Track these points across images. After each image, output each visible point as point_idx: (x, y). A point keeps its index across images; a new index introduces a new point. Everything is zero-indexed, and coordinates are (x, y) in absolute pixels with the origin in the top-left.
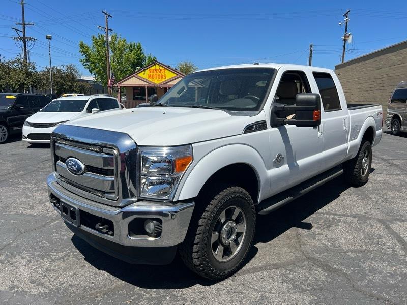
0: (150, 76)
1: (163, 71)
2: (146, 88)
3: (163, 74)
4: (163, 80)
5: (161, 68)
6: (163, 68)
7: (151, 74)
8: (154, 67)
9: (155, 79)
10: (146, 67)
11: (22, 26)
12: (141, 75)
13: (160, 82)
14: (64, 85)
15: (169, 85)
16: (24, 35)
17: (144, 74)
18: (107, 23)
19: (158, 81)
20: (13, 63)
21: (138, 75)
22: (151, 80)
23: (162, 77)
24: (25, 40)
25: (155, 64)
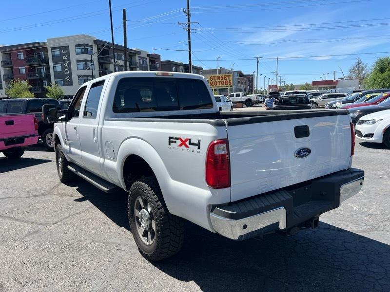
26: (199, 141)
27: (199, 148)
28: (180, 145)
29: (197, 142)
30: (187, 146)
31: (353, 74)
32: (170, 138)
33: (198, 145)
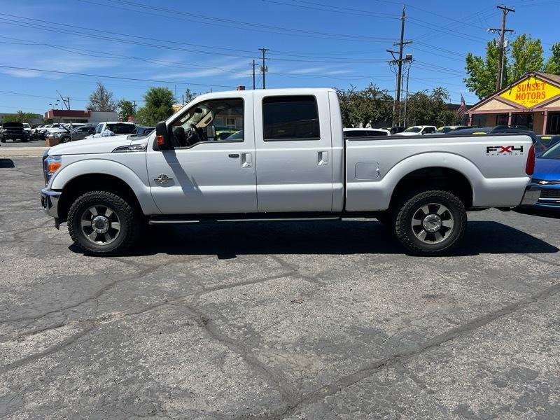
0: (518, 97)
1: (541, 87)
2: (510, 115)
3: (541, 91)
4: (540, 101)
5: (538, 81)
6: (541, 82)
7: (522, 92)
8: (526, 82)
9: (526, 100)
10: (516, 82)
11: (399, 47)
12: (505, 95)
13: (535, 104)
14: (425, 115)
15: (548, 108)
16: (401, 57)
17: (510, 94)
18: (504, 22)
19: (531, 102)
20: (366, 93)
21: (501, 96)
22: (519, 102)
23: (538, 96)
24: (400, 62)
25: (529, 77)
26: (522, 147)
27: (522, 151)
28: (502, 152)
29: (520, 147)
30: (509, 151)
31: (96, 105)
32: (488, 148)
33: (521, 149)
